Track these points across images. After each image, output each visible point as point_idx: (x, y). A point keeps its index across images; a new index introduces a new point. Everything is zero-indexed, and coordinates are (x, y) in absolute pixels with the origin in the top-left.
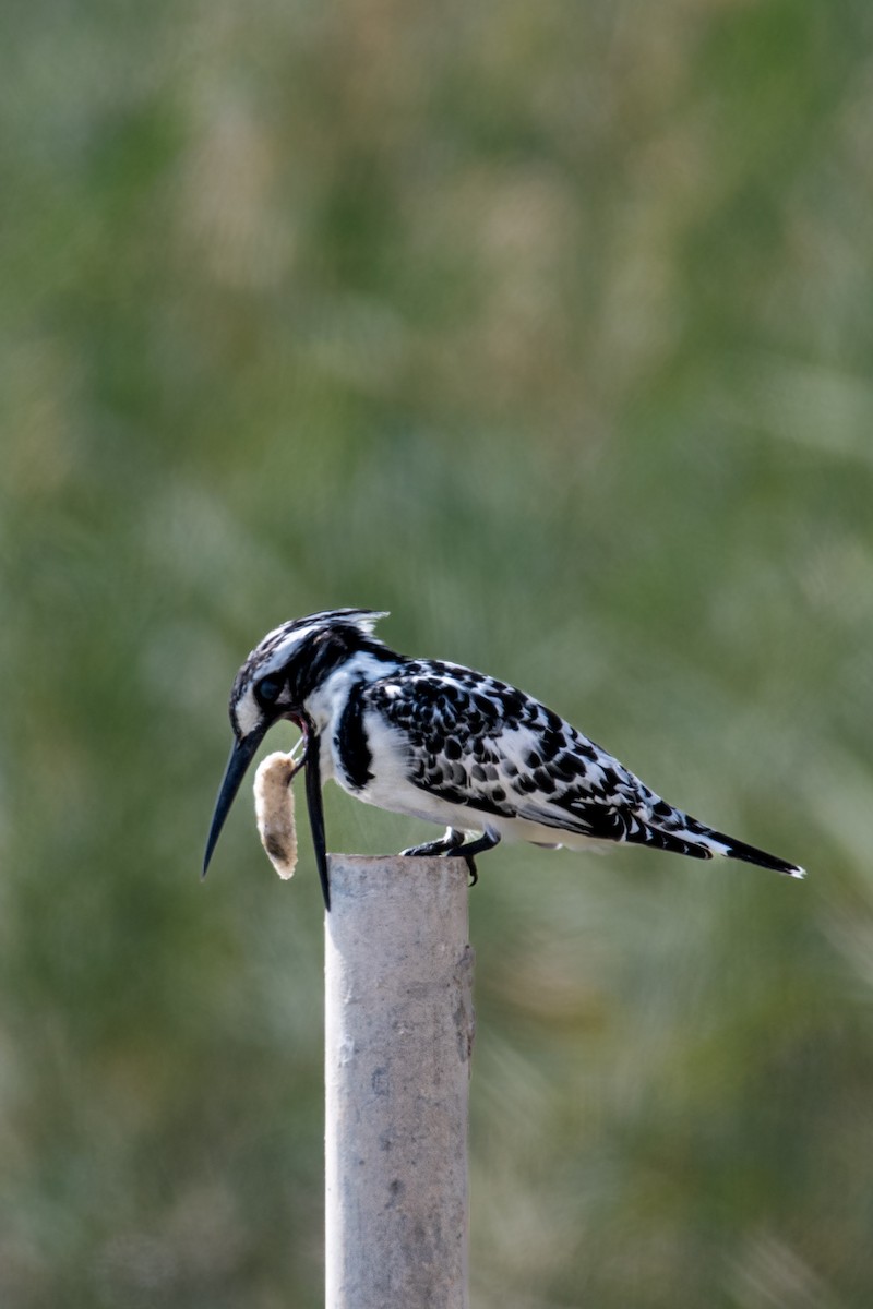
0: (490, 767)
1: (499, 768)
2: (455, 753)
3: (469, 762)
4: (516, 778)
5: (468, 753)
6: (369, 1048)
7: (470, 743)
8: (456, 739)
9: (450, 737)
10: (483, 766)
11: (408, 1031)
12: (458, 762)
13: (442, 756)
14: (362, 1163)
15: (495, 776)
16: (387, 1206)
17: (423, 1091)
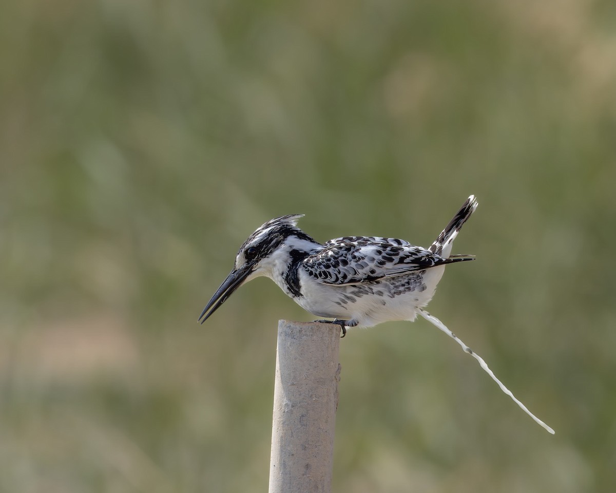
0: (362, 262)
1: (366, 260)
2: (345, 263)
3: (353, 264)
4: (375, 262)
5: (350, 261)
6: (299, 405)
7: (349, 257)
8: (343, 258)
9: (340, 258)
10: (359, 263)
11: (317, 399)
12: (348, 266)
13: (341, 267)
14: (293, 455)
15: (367, 265)
16: (303, 475)
17: (321, 425)
